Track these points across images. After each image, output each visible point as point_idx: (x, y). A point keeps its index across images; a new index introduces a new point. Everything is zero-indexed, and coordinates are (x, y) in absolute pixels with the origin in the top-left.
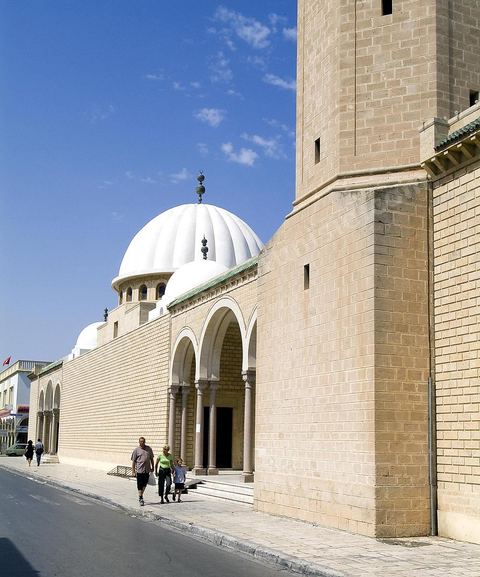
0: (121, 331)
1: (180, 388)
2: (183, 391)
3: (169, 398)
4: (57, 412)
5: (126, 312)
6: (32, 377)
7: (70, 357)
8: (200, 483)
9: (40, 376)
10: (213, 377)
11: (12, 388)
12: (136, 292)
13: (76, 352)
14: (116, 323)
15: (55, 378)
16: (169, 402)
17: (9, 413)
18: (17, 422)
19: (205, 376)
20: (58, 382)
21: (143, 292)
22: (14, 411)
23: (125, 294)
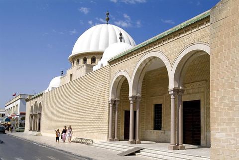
0: (74, 78)
1: (115, 101)
2: (116, 103)
3: (109, 106)
4: (40, 114)
5: (77, 69)
6: (27, 100)
7: (46, 91)
8: (142, 150)
9: (31, 99)
10: (138, 95)
11: (17, 105)
12: (81, 61)
13: (50, 88)
14: (71, 75)
15: (39, 100)
16: (109, 108)
17: (16, 115)
18: (20, 118)
19: (135, 94)
20: (41, 101)
21: (85, 60)
22: (19, 114)
23: (75, 62)
